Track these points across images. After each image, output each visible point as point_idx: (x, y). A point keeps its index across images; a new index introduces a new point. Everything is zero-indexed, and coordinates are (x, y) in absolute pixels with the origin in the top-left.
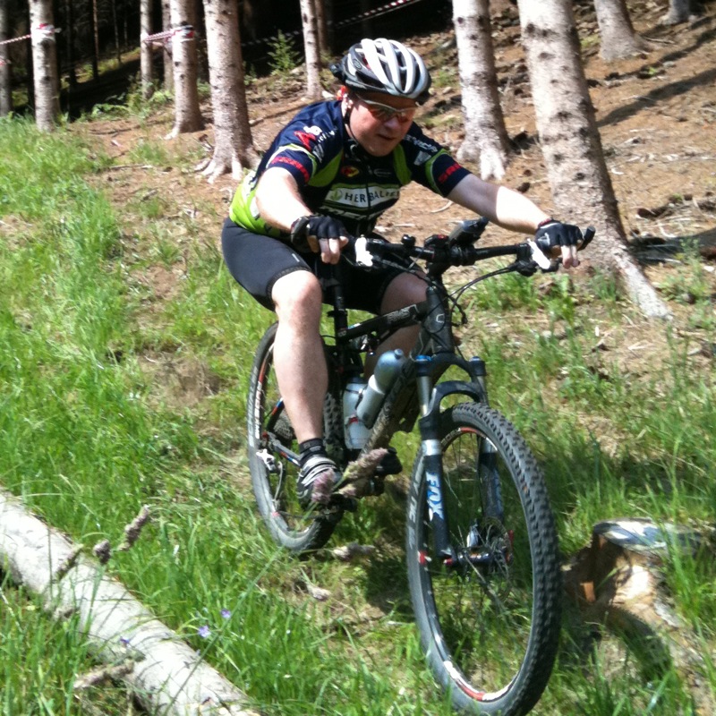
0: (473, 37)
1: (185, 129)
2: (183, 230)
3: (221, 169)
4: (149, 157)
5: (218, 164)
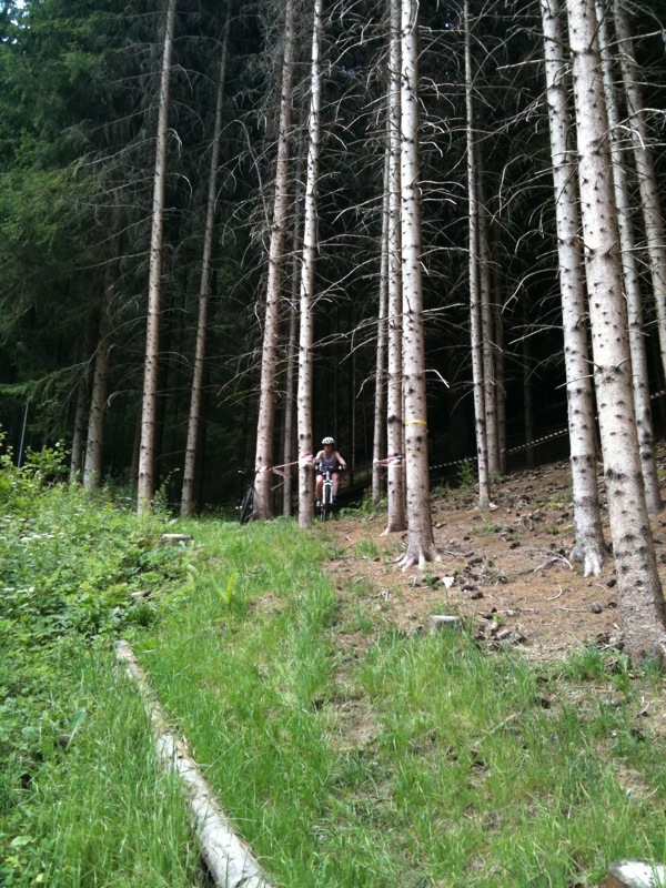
0: (583, 471)
1: (393, 529)
2: (379, 607)
3: (411, 561)
4: (366, 550)
5: (409, 558)
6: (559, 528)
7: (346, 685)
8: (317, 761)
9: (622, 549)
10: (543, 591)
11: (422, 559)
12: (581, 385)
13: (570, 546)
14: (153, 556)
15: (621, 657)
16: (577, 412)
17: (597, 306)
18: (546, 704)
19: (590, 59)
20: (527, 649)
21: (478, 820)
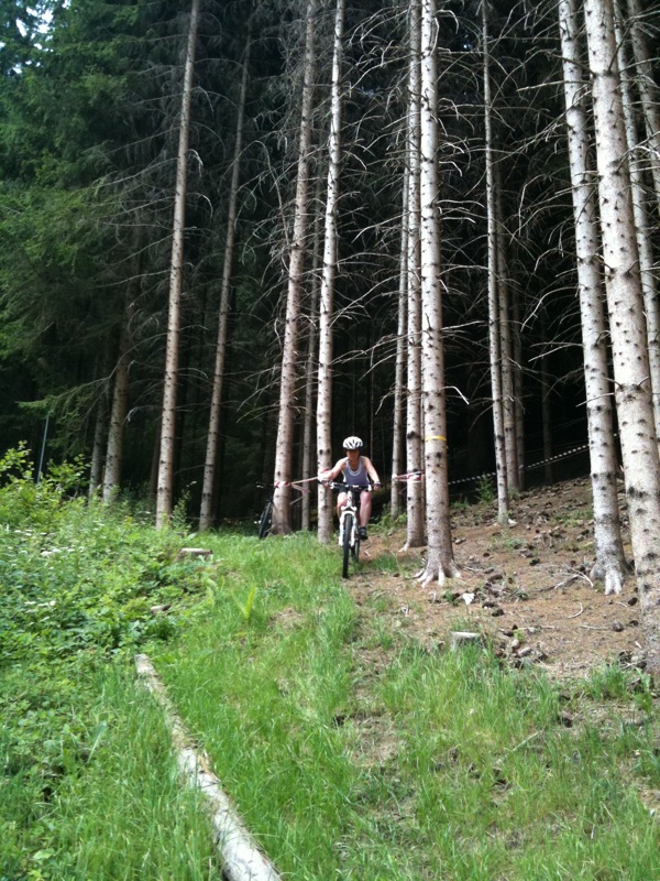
0: (603, 488)
1: (412, 545)
2: (398, 623)
3: (431, 577)
4: (386, 565)
5: (429, 574)
6: (580, 545)
7: (367, 701)
8: (339, 777)
9: (644, 567)
10: (564, 608)
11: (441, 575)
12: (602, 403)
13: (591, 563)
14: (173, 570)
15: (643, 676)
16: (597, 429)
17: (618, 324)
18: (569, 723)
19: (610, 80)
20: (548, 667)
21: (501, 838)
